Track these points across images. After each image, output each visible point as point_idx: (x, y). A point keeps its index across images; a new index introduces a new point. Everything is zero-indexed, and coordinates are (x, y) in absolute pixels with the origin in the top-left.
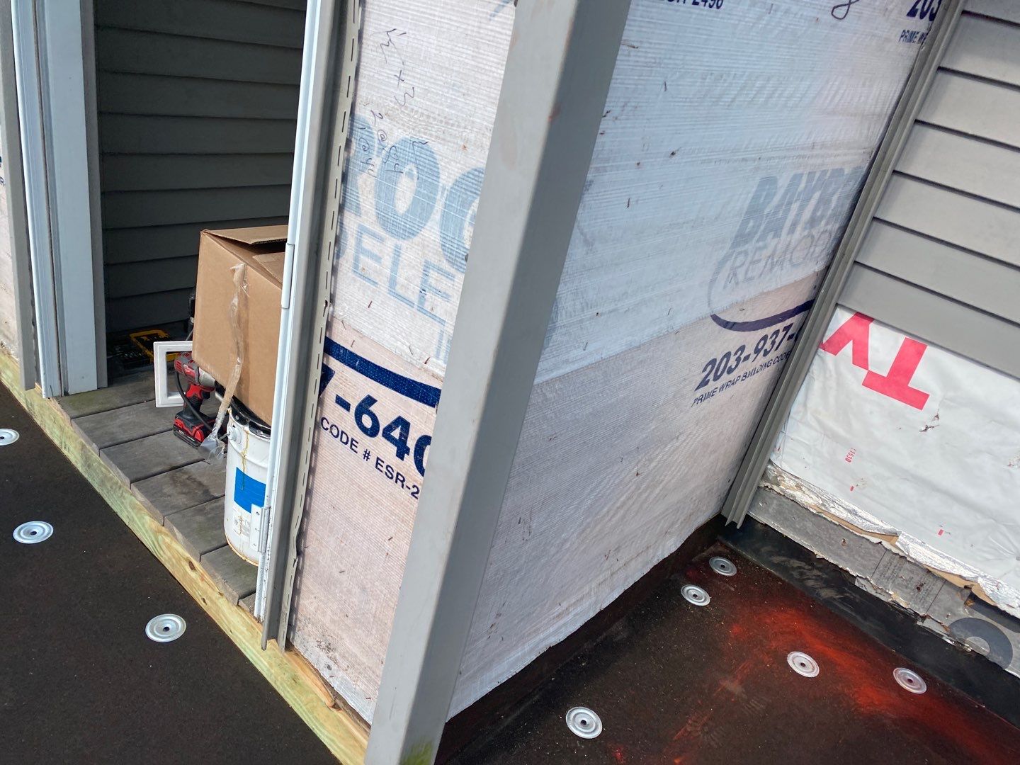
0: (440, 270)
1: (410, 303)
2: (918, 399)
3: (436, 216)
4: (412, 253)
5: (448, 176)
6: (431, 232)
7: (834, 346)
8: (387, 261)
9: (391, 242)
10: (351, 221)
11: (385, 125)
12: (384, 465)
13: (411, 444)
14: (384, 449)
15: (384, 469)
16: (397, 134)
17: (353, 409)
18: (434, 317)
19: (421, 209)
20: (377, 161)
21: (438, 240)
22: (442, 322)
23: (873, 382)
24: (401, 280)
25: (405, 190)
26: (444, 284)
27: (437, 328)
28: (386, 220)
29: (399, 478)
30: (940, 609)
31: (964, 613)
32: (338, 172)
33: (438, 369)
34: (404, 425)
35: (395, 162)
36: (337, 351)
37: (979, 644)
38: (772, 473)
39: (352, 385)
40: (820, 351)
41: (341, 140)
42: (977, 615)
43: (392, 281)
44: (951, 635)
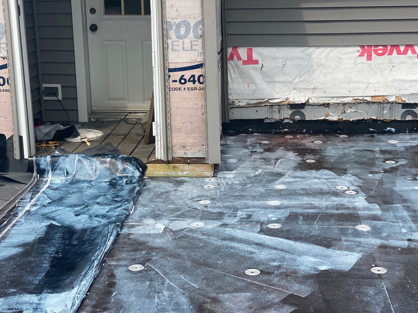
0: (195, 41)
1: (189, 50)
2: (256, 62)
3: (191, 32)
4: (187, 41)
5: (192, 24)
6: (191, 35)
7: (232, 58)
8: (181, 45)
9: (181, 41)
10: (169, 41)
11: (175, 20)
12: (190, 88)
13: (196, 79)
14: (190, 85)
15: (190, 89)
16: (178, 21)
17: (178, 81)
18: (195, 50)
19: (187, 32)
20: (174, 27)
21: (193, 36)
22: (198, 50)
23: (245, 63)
24: (185, 47)
25: (183, 31)
26: (197, 43)
27: (197, 52)
28: (179, 37)
29: (195, 89)
30: (287, 114)
31: (290, 112)
32: (165, 33)
33: (199, 60)
34: (193, 76)
35: (179, 26)
36: (170, 70)
37: (298, 117)
38: (231, 102)
39: (176, 75)
40: (228, 61)
41: (165, 26)
42: (294, 110)
43: (183, 48)
44: (291, 120)
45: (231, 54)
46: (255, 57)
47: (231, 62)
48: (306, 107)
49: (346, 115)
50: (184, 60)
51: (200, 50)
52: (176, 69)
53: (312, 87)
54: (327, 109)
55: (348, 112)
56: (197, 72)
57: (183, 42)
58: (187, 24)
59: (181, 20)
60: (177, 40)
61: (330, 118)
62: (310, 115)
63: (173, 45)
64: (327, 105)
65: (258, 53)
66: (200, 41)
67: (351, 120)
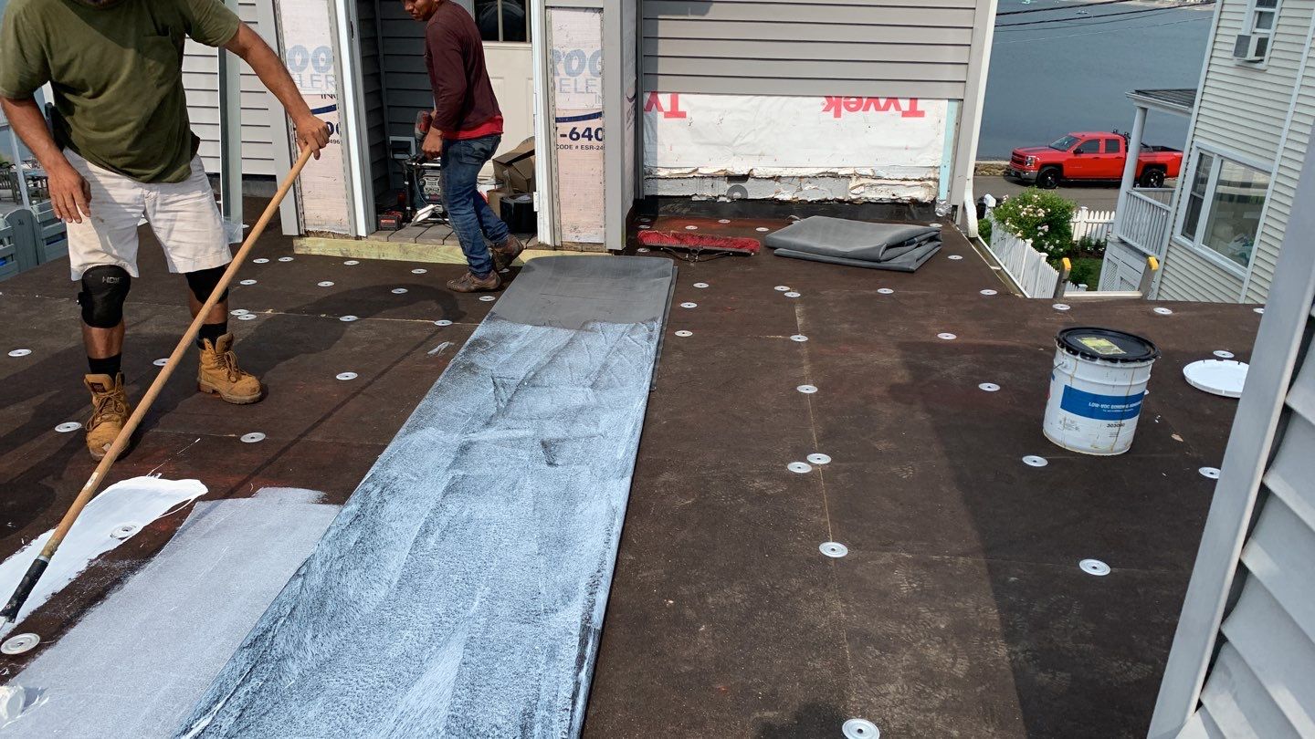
0: (592, 79)
1: (584, 93)
2: (683, 115)
3: (587, 66)
4: (581, 79)
5: (588, 56)
6: (586, 71)
7: (649, 108)
8: (573, 85)
9: (573, 79)
10: (557, 79)
11: (564, 49)
12: (584, 147)
13: (593, 134)
14: (584, 141)
16: (568, 50)
17: (568, 136)
18: (592, 93)
19: (581, 66)
20: (563, 59)
21: (589, 72)
22: (595, 93)
23: (668, 115)
24: (578, 87)
25: (575, 64)
26: (594, 82)
27: (594, 95)
28: (570, 73)
29: (592, 147)
30: (722, 190)
31: (728, 186)
32: (550, 66)
33: (597, 108)
34: (589, 129)
35: (569, 57)
36: (558, 120)
37: (737, 195)
38: (647, 172)
39: (566, 128)
40: (645, 113)
41: (550, 57)
42: (733, 184)
43: (576, 89)
44: (729, 198)
45: (649, 101)
46: (681, 108)
47: (649, 113)
48: (750, 180)
49: (802, 193)
50: (576, 107)
51: (599, 94)
52: (565, 118)
53: (759, 152)
54: (777, 184)
55: (806, 188)
56: (594, 124)
57: (576, 80)
58: (581, 55)
59: (572, 49)
60: (568, 77)
61: (780, 197)
62: (755, 192)
63: (561, 85)
64: (777, 178)
65: (685, 102)
66: (599, 79)
67: (809, 200)
